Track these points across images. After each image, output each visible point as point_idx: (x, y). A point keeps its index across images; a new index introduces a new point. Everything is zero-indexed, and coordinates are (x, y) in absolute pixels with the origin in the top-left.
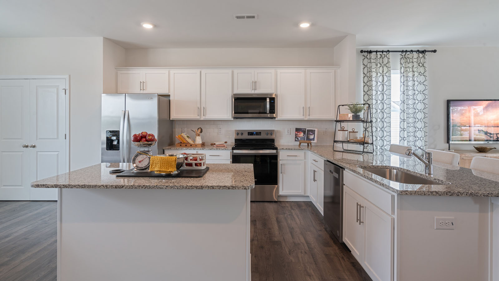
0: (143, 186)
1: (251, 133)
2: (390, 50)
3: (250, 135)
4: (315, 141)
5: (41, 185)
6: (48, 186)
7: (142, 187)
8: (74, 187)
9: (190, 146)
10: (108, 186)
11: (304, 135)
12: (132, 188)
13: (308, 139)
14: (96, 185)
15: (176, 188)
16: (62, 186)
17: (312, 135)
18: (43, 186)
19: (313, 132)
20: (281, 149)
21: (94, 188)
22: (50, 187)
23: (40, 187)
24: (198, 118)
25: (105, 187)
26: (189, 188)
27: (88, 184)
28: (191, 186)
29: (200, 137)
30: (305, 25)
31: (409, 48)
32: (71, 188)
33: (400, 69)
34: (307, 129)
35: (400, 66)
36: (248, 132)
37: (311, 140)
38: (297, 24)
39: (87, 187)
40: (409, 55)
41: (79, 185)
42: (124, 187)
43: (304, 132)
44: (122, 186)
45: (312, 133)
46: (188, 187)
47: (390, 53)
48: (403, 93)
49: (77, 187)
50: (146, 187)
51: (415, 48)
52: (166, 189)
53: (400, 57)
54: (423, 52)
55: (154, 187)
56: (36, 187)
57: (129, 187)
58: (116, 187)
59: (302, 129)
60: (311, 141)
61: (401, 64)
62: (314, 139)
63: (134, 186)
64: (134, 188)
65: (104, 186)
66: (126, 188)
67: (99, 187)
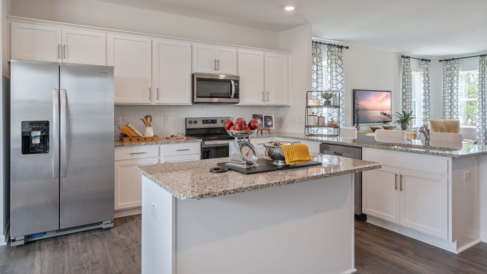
0: (311, 177)
1: (205, 121)
2: (321, 42)
3: (205, 123)
4: (274, 128)
5: (206, 194)
6: (215, 193)
7: (311, 179)
8: (246, 189)
9: (145, 140)
10: (281, 183)
11: (261, 122)
12: (302, 181)
13: (266, 125)
14: (269, 183)
15: (337, 174)
16: (233, 191)
17: (270, 121)
18: (209, 195)
19: (270, 118)
20: (252, 138)
21: (267, 187)
22: (217, 195)
23: (205, 197)
24: (148, 102)
25: (278, 185)
26: (346, 174)
27: (260, 184)
28: (347, 171)
29: (152, 128)
30: (289, 9)
31: (333, 42)
32: (243, 192)
33: (327, 60)
34: (263, 115)
35: (327, 58)
36: (203, 120)
37: (269, 126)
38: (282, 7)
39: (259, 188)
40: (333, 49)
41: (251, 187)
42: (296, 182)
43: (261, 118)
44: (293, 181)
45: (270, 120)
46: (345, 172)
47: (321, 45)
48: (330, 82)
49: (249, 189)
50: (314, 178)
51: (337, 43)
52: (329, 177)
53: (327, 49)
54: (341, 47)
55: (320, 177)
56: (199, 199)
57: (299, 181)
58: (288, 183)
59: (259, 116)
60: (270, 128)
61: (328, 56)
62: (272, 126)
63: (304, 179)
64: (304, 181)
65: (277, 183)
66: (297, 182)
67: (272, 185)
